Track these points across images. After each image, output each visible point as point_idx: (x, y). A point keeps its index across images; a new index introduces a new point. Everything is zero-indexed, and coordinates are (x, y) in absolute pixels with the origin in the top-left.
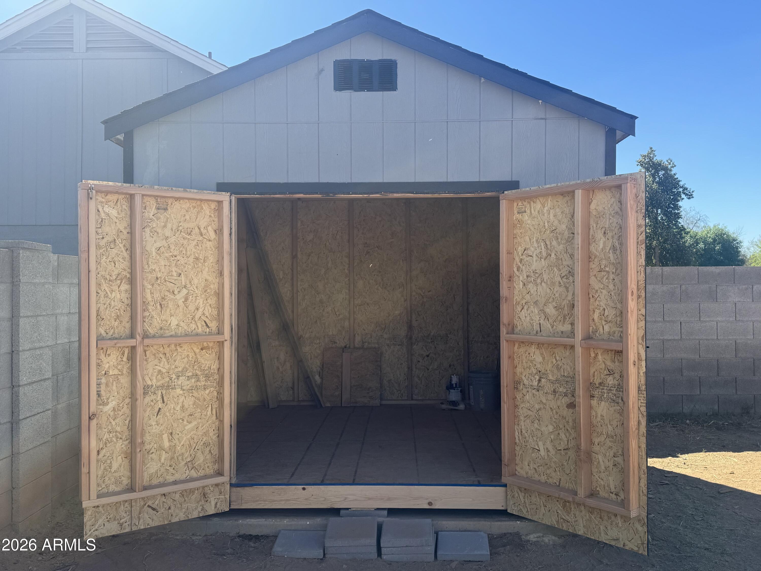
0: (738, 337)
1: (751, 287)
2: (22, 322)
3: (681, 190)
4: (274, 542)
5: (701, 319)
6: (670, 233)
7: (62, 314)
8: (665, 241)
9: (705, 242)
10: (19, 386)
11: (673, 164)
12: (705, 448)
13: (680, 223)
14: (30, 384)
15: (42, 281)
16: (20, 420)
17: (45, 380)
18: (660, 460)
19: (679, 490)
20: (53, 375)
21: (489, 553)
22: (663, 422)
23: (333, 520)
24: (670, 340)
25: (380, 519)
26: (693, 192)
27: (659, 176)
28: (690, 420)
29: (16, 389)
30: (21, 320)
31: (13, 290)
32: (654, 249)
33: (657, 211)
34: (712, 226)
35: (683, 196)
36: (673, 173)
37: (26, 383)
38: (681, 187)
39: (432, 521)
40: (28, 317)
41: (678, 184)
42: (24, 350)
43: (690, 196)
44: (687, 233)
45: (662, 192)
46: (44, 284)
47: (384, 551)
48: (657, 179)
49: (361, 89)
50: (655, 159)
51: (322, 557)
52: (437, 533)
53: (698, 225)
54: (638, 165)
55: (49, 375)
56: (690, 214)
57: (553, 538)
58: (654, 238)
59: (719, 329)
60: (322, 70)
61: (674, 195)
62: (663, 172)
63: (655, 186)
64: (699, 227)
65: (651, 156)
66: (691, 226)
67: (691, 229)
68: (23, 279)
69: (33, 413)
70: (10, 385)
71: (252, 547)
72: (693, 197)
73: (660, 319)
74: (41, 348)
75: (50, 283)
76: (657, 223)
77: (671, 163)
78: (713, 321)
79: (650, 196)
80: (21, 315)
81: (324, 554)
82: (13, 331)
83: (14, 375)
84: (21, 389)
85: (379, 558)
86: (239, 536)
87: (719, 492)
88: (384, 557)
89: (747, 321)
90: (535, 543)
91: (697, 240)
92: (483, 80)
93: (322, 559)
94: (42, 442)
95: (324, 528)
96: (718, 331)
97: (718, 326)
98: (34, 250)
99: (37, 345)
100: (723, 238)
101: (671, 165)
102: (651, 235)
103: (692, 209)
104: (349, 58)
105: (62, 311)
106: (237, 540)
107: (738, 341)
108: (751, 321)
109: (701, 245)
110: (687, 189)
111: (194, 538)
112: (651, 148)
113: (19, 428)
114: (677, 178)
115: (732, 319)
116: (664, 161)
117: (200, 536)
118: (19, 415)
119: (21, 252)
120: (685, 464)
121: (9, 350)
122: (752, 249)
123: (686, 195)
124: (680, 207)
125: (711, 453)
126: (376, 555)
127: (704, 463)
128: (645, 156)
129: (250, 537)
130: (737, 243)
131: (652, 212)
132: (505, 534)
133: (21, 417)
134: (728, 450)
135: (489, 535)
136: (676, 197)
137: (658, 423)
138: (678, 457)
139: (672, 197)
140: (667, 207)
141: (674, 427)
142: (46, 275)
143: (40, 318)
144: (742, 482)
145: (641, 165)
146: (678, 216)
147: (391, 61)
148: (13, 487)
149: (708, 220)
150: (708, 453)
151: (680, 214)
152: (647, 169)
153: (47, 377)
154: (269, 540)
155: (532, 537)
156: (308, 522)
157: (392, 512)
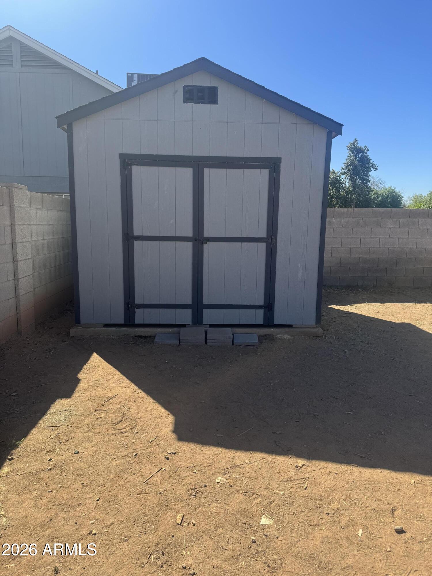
0: (390, 247)
1: (399, 220)
2: (17, 227)
3: (371, 165)
4: (154, 339)
5: (372, 237)
6: (363, 191)
7: (33, 225)
8: (359, 196)
9: (382, 197)
10: (17, 261)
11: (368, 149)
12: (367, 301)
13: (369, 185)
14: (22, 260)
15: (24, 206)
16: (19, 279)
17: (29, 259)
18: (343, 306)
19: (351, 319)
20: (32, 257)
21: (258, 342)
22: (347, 290)
23: (182, 329)
24: (355, 248)
25: (206, 329)
26: (377, 166)
27: (359, 156)
28: (361, 289)
29: (15, 263)
30: (16, 226)
31: (11, 210)
32: (353, 200)
33: (356, 178)
34: (387, 187)
35: (372, 169)
36: (367, 155)
37: (20, 260)
38: (371, 164)
39: (231, 329)
40: (19, 225)
41: (369, 161)
42: (18, 243)
43: (376, 169)
44: (372, 191)
45: (360, 166)
46: (25, 207)
47: (208, 341)
48: (358, 158)
49: (198, 103)
50: (357, 146)
51: (178, 344)
52: (233, 335)
53: (380, 186)
54: (347, 149)
55: (30, 257)
56: (376, 180)
57: (289, 336)
58: (353, 193)
59: (380, 242)
60: (177, 91)
61: (367, 168)
62: (362, 154)
63: (356, 162)
64: (379, 188)
65: (356, 144)
66: (375, 187)
67: (375, 189)
68: (16, 204)
69: (24, 276)
70: (12, 261)
71: (143, 341)
72: (377, 170)
73: (350, 237)
74: (26, 242)
75: (28, 207)
76: (356, 185)
77: (367, 148)
78: (378, 238)
79: (353, 168)
80: (16, 223)
81: (180, 343)
82: (12, 232)
83: (14, 255)
84: (18, 262)
85: (206, 345)
86: (136, 336)
87: (371, 320)
88: (208, 344)
89: (396, 238)
90: (280, 339)
91: (378, 195)
92: (264, 100)
93: (178, 345)
94: (29, 291)
95: (179, 333)
96: (380, 243)
97: (380, 240)
98: (19, 189)
99: (24, 240)
100: (393, 195)
101: (367, 150)
102: (351, 191)
103: (377, 177)
104: (192, 85)
105: (33, 223)
106: (135, 338)
107: (389, 249)
108: (397, 238)
109: (380, 199)
110: (374, 165)
111: (113, 337)
112: (356, 139)
113: (19, 283)
114: (369, 158)
115: (388, 237)
116: (362, 147)
117: (116, 336)
118: (18, 276)
119: (14, 189)
120: (356, 308)
121: (11, 243)
122: (409, 201)
123: (374, 168)
124: (370, 175)
125: (370, 304)
126: (205, 343)
127: (365, 308)
128: (352, 144)
129: (141, 337)
130: (401, 198)
131: (353, 178)
132: (266, 335)
133: (19, 277)
134: (379, 302)
135: (258, 335)
136: (368, 170)
137: (344, 290)
138: (352, 305)
139: (365, 169)
140: (362, 175)
141: (352, 292)
142: (26, 203)
143: (25, 226)
144: (383, 316)
145: (350, 149)
146: (368, 181)
147: (214, 87)
148: (17, 313)
149: (385, 183)
150: (368, 304)
151: (369, 180)
152: (353, 152)
153: (29, 258)
154: (151, 338)
155: (279, 336)
156: (170, 330)
157: (211, 326)
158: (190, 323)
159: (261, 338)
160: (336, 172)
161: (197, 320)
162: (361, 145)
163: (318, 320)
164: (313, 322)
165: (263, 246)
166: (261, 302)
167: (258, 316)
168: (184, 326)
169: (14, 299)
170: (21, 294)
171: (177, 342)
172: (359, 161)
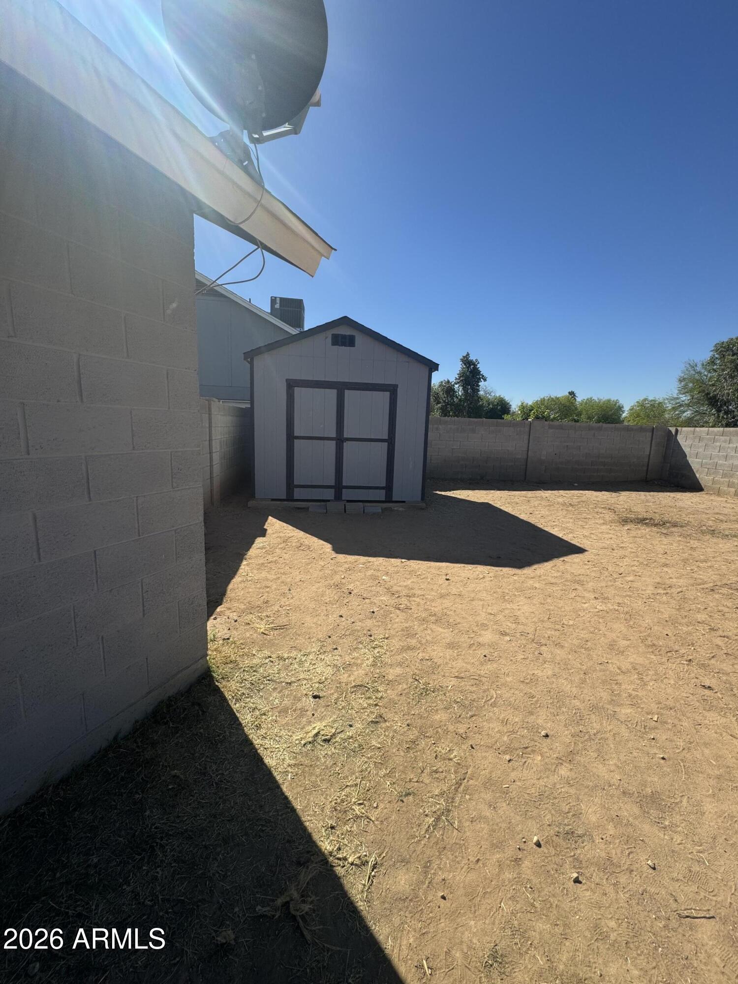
2: (212, 428)
4: (308, 509)
6: (474, 399)
8: (471, 403)
9: (493, 404)
11: (478, 362)
13: (480, 394)
16: (213, 465)
21: (381, 512)
24: (456, 448)
25: (345, 503)
26: (486, 377)
27: (471, 368)
29: (211, 454)
31: (209, 417)
33: (468, 387)
34: (497, 396)
35: (482, 379)
36: (478, 367)
38: (481, 375)
39: (362, 503)
40: (214, 427)
41: (480, 373)
42: (213, 440)
45: (471, 377)
46: (216, 415)
47: (347, 511)
48: (470, 370)
49: (342, 346)
50: (469, 359)
52: (364, 507)
53: (490, 395)
55: (218, 450)
56: (487, 389)
57: (402, 509)
58: (465, 401)
60: (328, 338)
62: (473, 366)
63: (468, 374)
65: (468, 357)
70: (209, 452)
71: (300, 510)
72: (486, 380)
73: (452, 440)
74: (216, 439)
76: (467, 394)
80: (212, 426)
81: (327, 512)
82: (210, 432)
83: (210, 448)
85: (345, 514)
86: (298, 507)
88: (347, 513)
91: (488, 403)
94: (218, 475)
95: (326, 506)
98: (215, 402)
102: (464, 399)
103: (487, 386)
104: (338, 334)
105: (221, 425)
106: (294, 509)
107: (482, 450)
108: (488, 442)
109: (491, 406)
110: (484, 376)
111: (279, 508)
112: (468, 352)
113: (213, 468)
114: (480, 370)
116: (474, 360)
118: (213, 463)
120: (453, 493)
121: (209, 439)
124: (480, 385)
126: (344, 512)
127: (460, 493)
128: (464, 356)
132: (386, 508)
135: (381, 508)
136: (479, 380)
139: (476, 380)
140: (473, 385)
145: (462, 361)
147: (353, 336)
148: (211, 489)
149: (495, 392)
151: (480, 389)
152: (465, 364)
154: (306, 509)
155: (396, 509)
156: (319, 503)
157: (348, 501)
158: (333, 498)
159: (384, 510)
160: (451, 381)
161: (338, 497)
162: (472, 358)
163: (423, 499)
164: (419, 499)
165: (385, 445)
166: (384, 485)
167: (381, 495)
168: (329, 501)
169: (209, 480)
170: (214, 476)
171: (325, 511)
172: (471, 372)
